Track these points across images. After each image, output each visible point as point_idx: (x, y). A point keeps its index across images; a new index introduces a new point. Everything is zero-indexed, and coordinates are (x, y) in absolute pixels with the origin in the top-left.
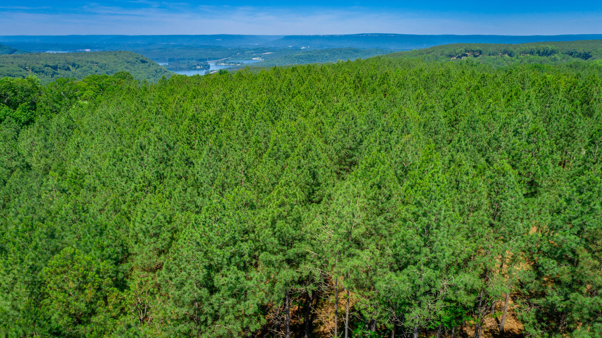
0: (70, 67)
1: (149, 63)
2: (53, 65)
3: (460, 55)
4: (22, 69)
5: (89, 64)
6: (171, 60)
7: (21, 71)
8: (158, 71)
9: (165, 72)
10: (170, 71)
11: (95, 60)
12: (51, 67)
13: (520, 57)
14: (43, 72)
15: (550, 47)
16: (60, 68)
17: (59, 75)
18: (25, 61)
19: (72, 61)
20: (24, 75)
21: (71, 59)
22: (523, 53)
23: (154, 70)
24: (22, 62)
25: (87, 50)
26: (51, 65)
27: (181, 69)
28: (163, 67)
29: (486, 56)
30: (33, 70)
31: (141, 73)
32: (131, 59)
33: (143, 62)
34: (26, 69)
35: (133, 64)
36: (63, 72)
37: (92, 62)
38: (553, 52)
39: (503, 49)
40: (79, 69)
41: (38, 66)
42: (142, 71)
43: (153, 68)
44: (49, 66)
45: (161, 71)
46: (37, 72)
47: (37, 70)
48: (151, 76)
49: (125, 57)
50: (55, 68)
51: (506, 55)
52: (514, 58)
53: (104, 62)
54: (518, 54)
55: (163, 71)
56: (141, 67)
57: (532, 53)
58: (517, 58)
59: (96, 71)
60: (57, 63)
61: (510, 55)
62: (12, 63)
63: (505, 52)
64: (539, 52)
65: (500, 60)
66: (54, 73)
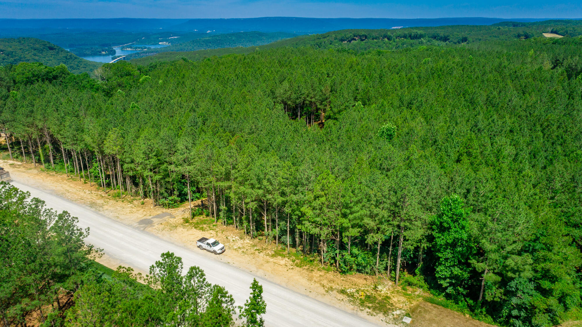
1: (57, 50)
3: (350, 39)
8: (68, 57)
9: (76, 58)
13: (396, 40)
15: (420, 32)
22: (398, 37)
27: (85, 55)
29: (370, 40)
32: (38, 46)
33: (51, 49)
35: (40, 51)
38: (421, 36)
39: (383, 34)
42: (51, 58)
43: (62, 55)
45: (71, 58)
49: (30, 45)
51: (386, 39)
52: (391, 42)
53: (10, 49)
54: (395, 38)
56: (49, 54)
57: (405, 37)
58: (394, 41)
61: (389, 39)
63: (385, 36)
64: (410, 36)
65: (381, 44)
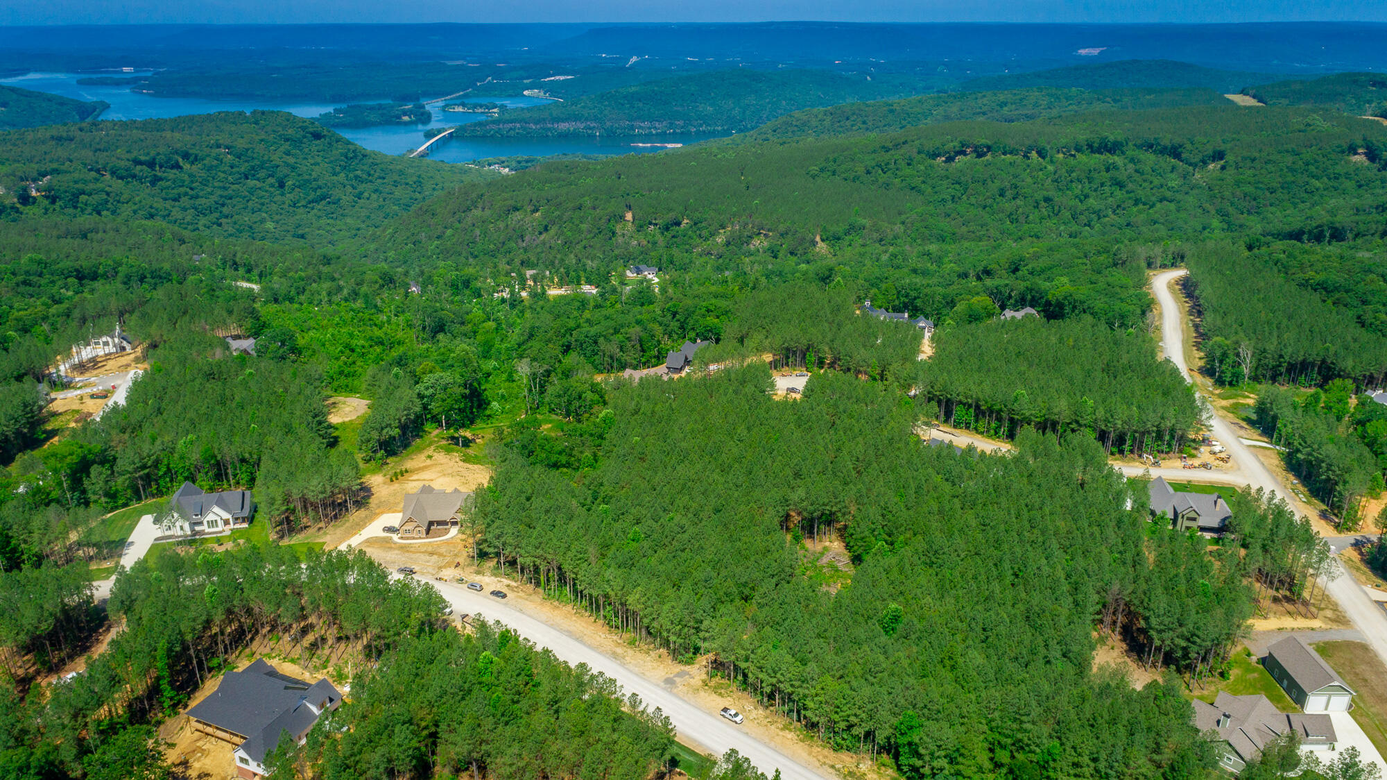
2: (147, 158)
13: (1056, 158)
14: (134, 176)
15: (1112, 137)
22: (1062, 148)
26: (143, 158)
29: (997, 156)
38: (1116, 145)
41: (123, 164)
44: (141, 163)
51: (1034, 154)
52: (1044, 164)
54: (1054, 151)
57: (1078, 149)
58: (1052, 162)
60: (153, 153)
61: (1040, 154)
63: (1032, 149)
64: (1091, 147)
65: (1020, 169)
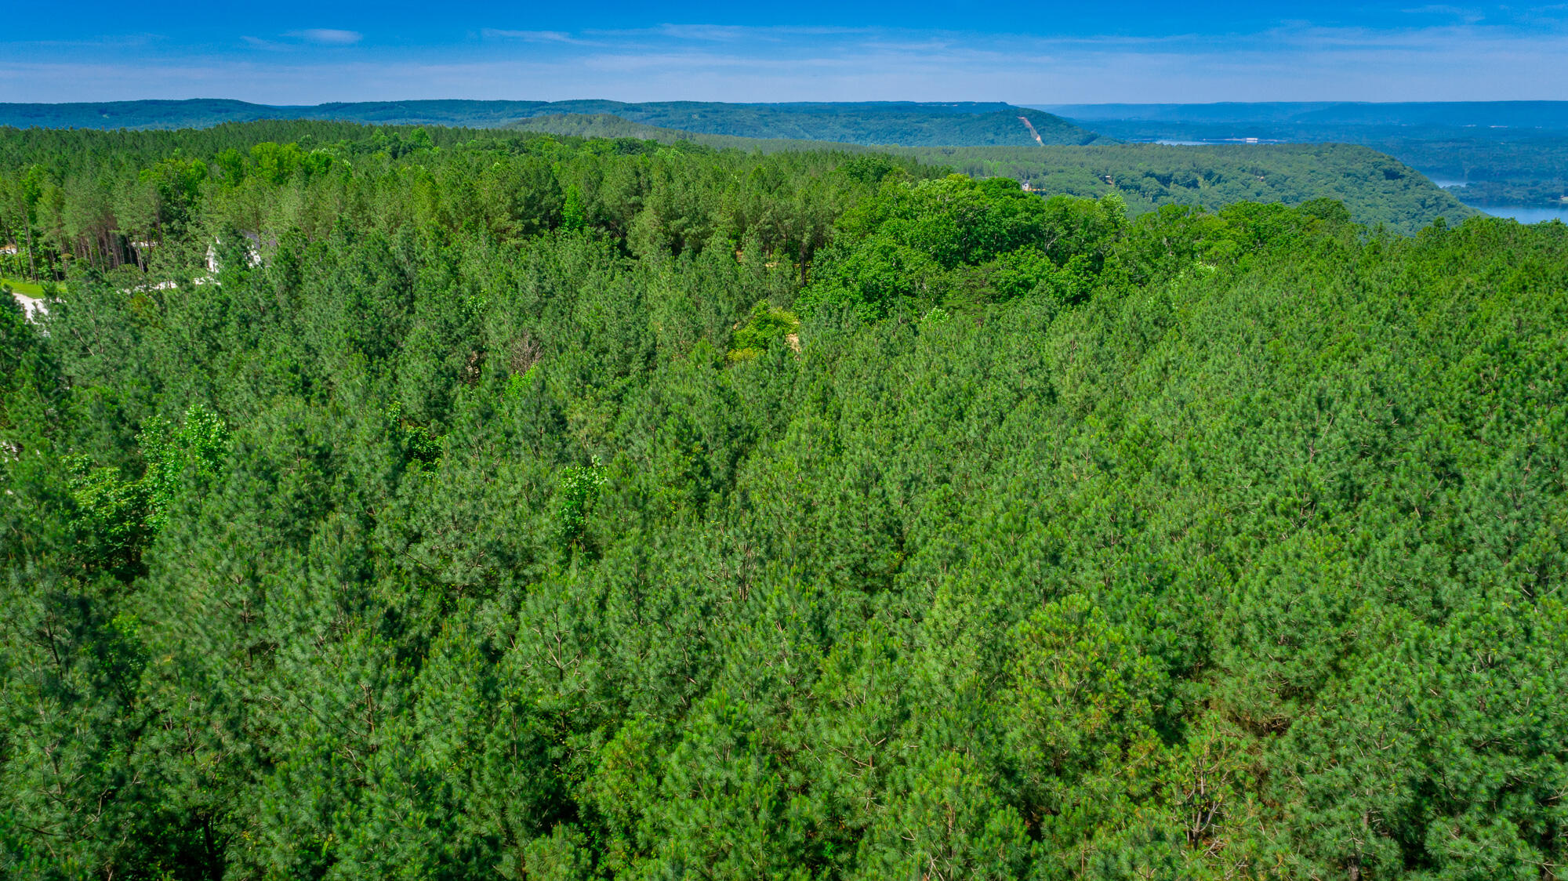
0: (1200, 179)
1: (1406, 181)
4: (1097, 179)
5: (1246, 175)
6: (1476, 175)
7: (1093, 183)
8: (1429, 202)
9: (1450, 206)
10: (1467, 207)
11: (1262, 167)
12: (1158, 178)
16: (1176, 182)
17: (1170, 199)
18: (1106, 163)
19: (1206, 165)
20: (1099, 193)
21: (1207, 161)
23: (1418, 200)
24: (1101, 163)
25: (1251, 140)
27: (1504, 203)
28: (1448, 194)
30: (1118, 182)
31: (1377, 207)
32: (1358, 167)
33: (1391, 175)
34: (1104, 179)
35: (1359, 179)
36: (1181, 191)
37: (1255, 171)
40: (1218, 186)
42: (1379, 201)
43: (1415, 194)
45: (1438, 205)
46: (1124, 188)
47: (1127, 182)
48: (1401, 217)
49: (1342, 161)
50: (1165, 180)
53: (1285, 171)
55: (1445, 205)
56: (1380, 189)
59: (1258, 194)
62: (1082, 165)
66: (1161, 193)
